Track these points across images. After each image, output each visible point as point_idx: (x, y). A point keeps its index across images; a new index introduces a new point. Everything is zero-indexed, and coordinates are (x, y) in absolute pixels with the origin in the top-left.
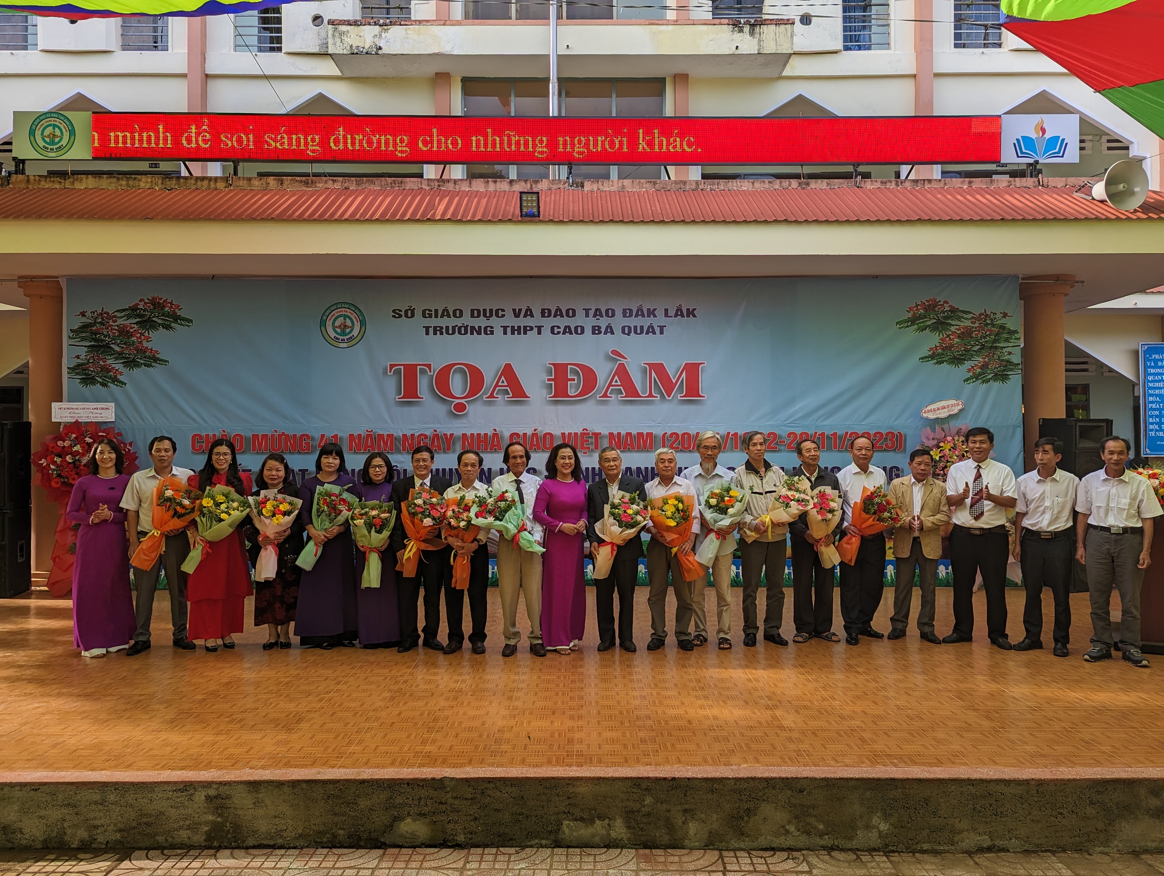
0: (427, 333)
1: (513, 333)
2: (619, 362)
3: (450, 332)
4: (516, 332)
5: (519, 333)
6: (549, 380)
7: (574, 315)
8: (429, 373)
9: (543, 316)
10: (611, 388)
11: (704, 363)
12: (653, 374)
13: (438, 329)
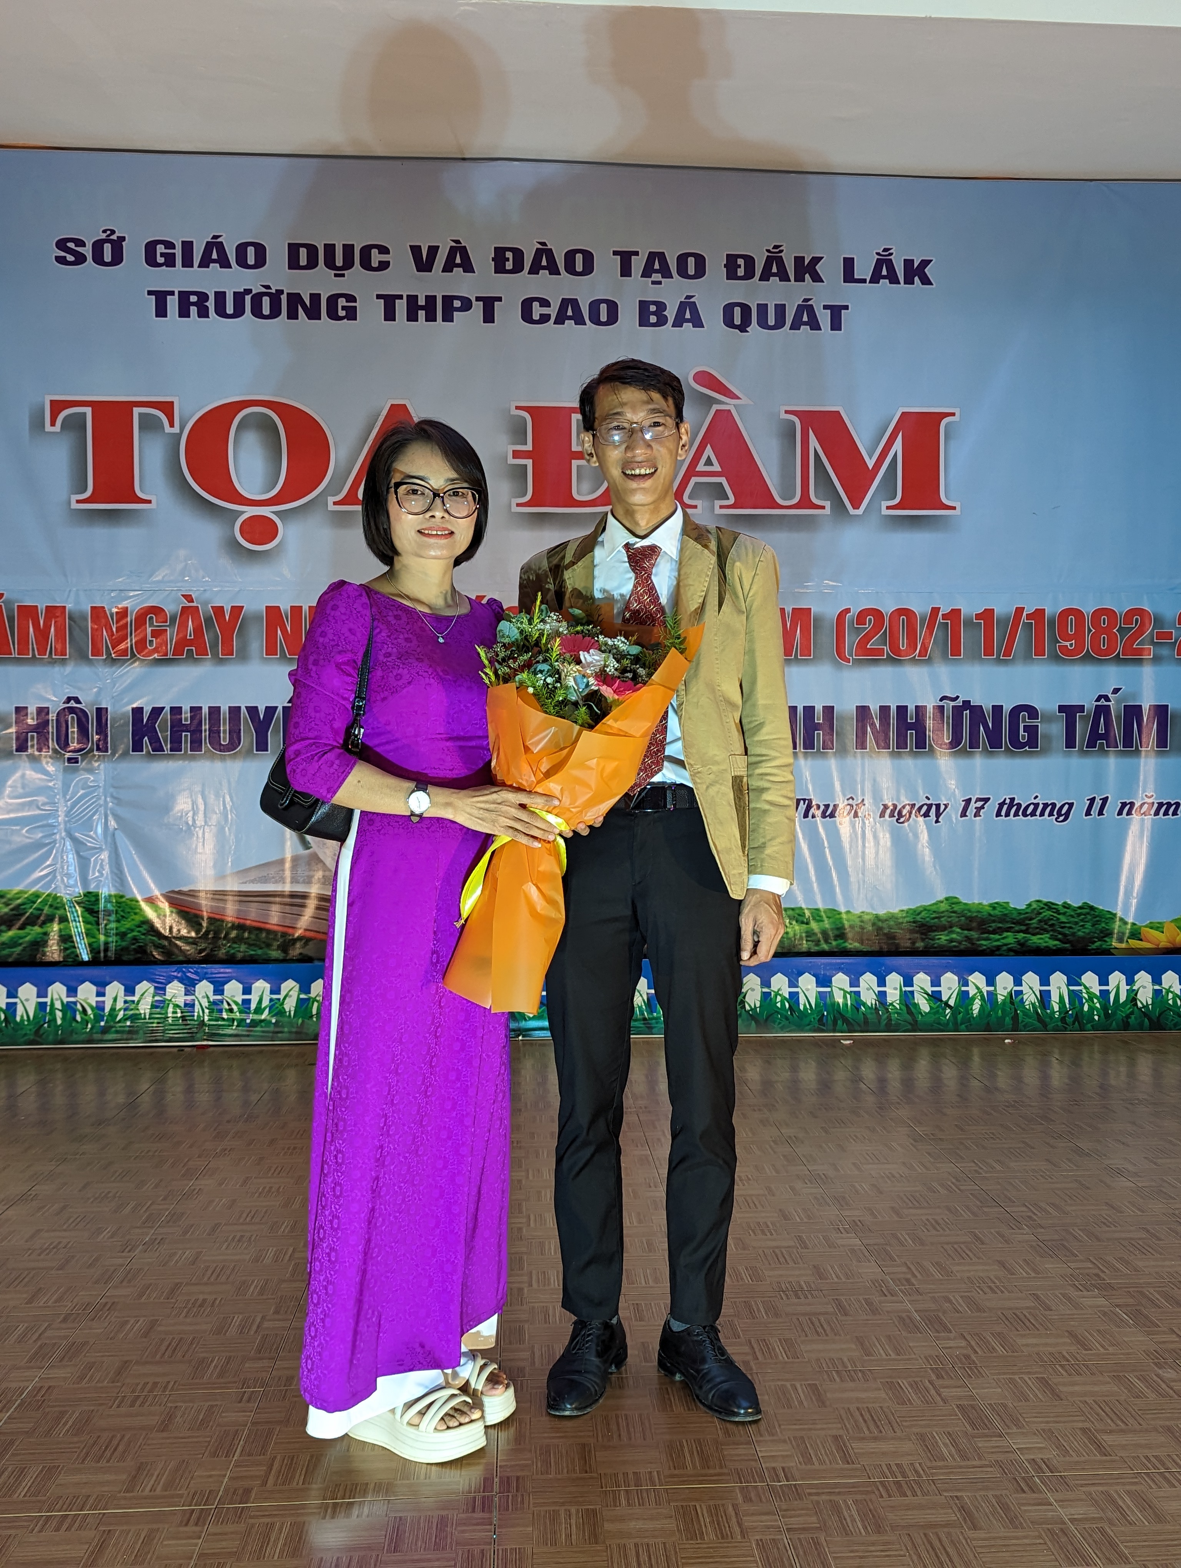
0: (161, 311)
2: (716, 407)
5: (431, 318)
6: (516, 454)
7: (588, 268)
8: (168, 429)
9: (500, 268)
11: (953, 414)
12: (814, 442)
13: (192, 300)
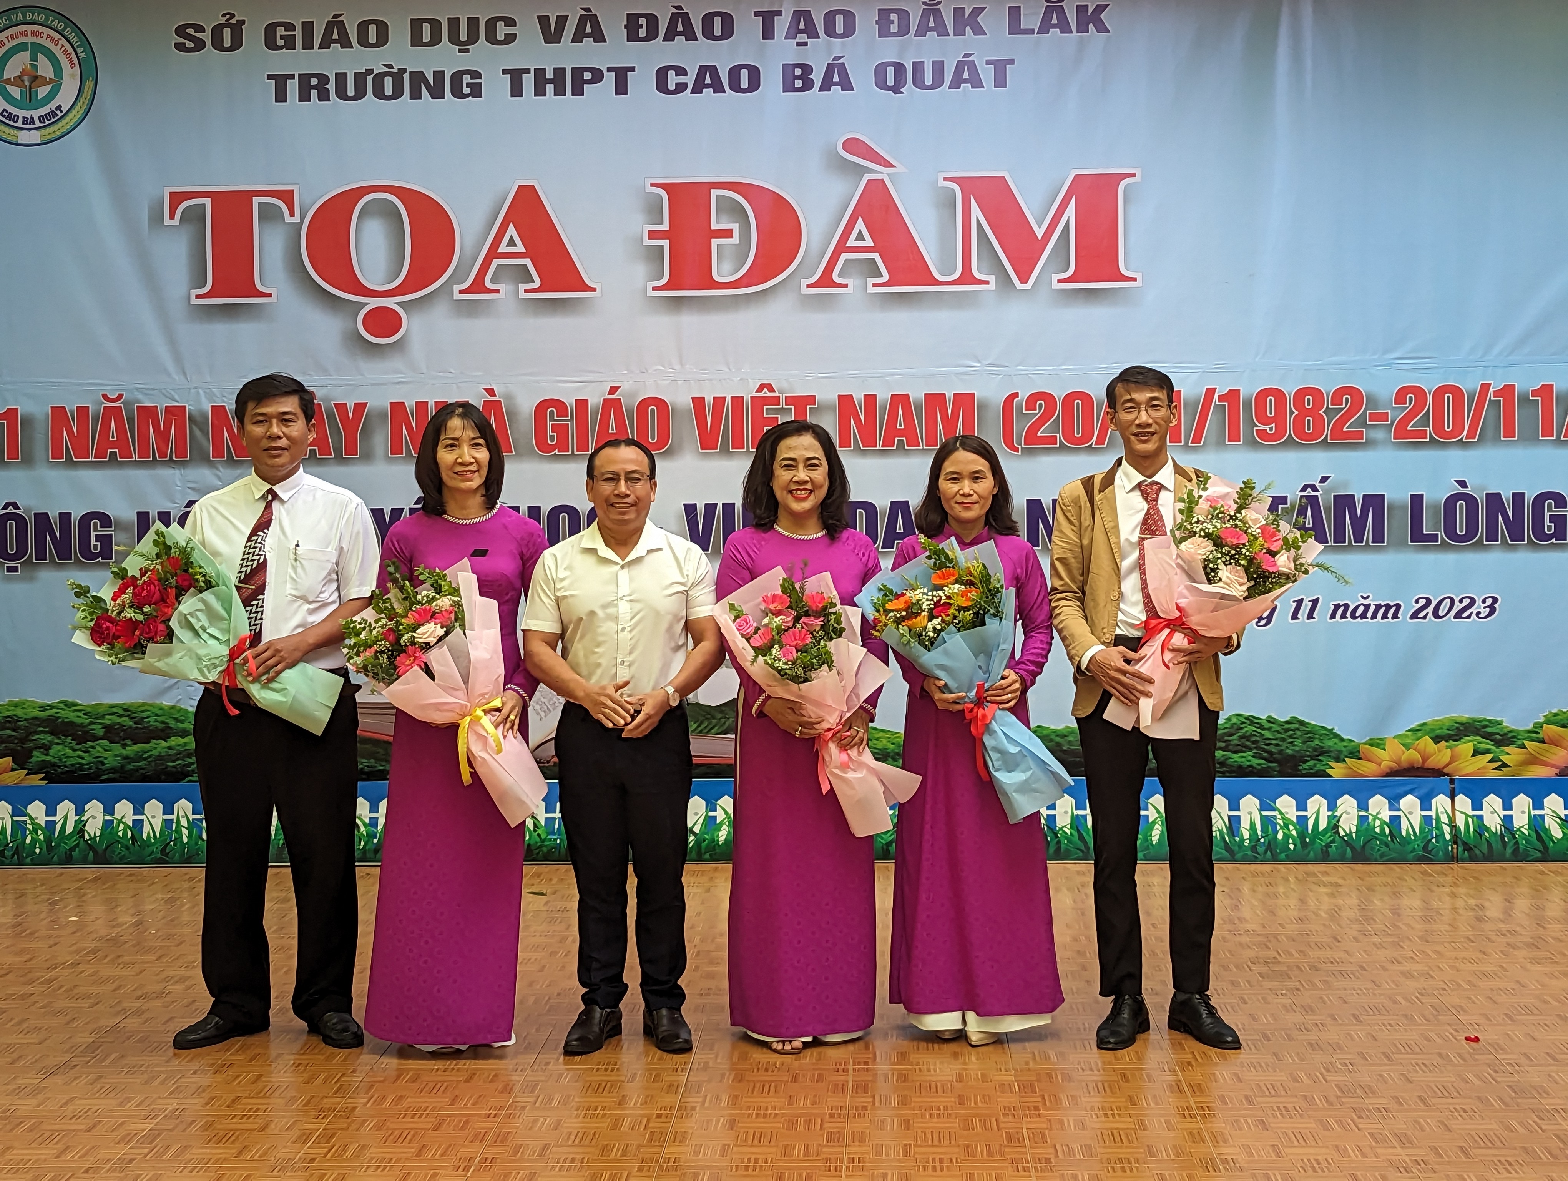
0: (281, 96)
1: (540, 91)
2: (867, 177)
3: (351, 92)
4: (550, 88)
5: (560, 91)
6: (652, 235)
7: (727, 33)
8: (287, 219)
9: (633, 37)
10: (844, 256)
11: (1134, 175)
12: (976, 212)
13: (312, 83)
